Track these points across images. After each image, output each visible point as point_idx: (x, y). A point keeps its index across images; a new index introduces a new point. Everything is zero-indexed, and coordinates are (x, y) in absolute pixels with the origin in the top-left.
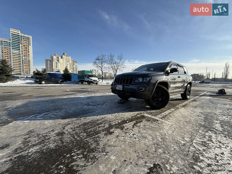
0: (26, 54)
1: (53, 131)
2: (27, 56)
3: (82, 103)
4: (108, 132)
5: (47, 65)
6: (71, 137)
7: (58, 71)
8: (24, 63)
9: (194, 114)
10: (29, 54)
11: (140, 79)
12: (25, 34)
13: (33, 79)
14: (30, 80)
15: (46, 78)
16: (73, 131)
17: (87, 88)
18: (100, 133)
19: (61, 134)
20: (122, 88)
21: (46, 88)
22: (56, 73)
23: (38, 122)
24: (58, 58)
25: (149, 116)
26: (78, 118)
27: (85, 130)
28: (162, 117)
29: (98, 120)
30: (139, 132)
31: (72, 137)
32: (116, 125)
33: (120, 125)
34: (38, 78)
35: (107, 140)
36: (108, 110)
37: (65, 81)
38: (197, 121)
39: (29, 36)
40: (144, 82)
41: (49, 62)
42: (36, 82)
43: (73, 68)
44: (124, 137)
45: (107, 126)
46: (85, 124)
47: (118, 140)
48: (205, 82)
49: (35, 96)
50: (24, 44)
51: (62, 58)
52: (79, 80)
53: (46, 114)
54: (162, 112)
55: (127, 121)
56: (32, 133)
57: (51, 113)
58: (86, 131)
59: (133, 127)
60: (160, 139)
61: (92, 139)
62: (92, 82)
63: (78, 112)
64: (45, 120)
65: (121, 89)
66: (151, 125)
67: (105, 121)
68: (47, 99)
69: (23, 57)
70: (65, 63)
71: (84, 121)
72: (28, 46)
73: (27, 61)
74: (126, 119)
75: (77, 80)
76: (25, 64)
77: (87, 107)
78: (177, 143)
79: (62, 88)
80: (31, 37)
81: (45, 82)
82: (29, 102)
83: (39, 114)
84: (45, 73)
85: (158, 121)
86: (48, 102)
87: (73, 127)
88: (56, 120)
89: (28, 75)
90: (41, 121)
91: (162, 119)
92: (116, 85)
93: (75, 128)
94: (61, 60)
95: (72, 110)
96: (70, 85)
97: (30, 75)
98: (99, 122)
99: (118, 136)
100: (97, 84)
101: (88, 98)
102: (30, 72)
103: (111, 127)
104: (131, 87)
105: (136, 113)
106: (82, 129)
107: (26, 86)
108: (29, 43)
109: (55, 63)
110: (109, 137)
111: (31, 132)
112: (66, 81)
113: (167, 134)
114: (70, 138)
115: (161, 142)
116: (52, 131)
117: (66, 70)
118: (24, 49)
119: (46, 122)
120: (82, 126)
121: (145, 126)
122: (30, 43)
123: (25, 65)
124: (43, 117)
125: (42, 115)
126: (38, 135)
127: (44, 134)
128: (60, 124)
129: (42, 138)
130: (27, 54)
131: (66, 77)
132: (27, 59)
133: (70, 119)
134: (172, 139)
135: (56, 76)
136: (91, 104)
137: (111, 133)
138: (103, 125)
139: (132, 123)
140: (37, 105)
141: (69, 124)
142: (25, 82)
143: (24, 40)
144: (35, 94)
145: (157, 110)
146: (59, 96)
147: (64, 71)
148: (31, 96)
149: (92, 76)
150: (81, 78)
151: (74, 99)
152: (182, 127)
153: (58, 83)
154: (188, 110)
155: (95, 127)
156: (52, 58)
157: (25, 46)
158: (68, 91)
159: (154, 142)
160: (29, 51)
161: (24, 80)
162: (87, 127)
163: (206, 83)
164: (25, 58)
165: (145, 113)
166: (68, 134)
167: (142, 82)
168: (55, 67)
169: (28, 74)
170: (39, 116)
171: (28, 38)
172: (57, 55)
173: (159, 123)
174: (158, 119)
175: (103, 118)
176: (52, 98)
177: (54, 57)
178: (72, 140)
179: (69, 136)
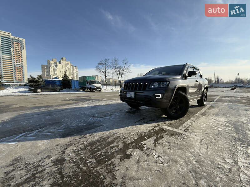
0: (18, 59)
1: (49, 157)
2: (20, 61)
3: (85, 115)
4: (124, 154)
5: (43, 71)
6: (74, 167)
7: (56, 78)
8: (16, 69)
9: (220, 124)
10: (22, 60)
11: (155, 84)
12: (16, 37)
13: (27, 87)
14: (23, 88)
15: (42, 86)
16: (77, 155)
17: (90, 96)
18: (114, 157)
19: (60, 162)
20: (134, 95)
21: (42, 97)
22: (54, 79)
23: (28, 144)
24: (56, 63)
25: (170, 128)
26: (83, 136)
27: (93, 154)
28: (185, 129)
29: (108, 137)
30: (164, 152)
31: (75, 165)
32: (132, 143)
33: (138, 143)
34: (33, 86)
35: (125, 169)
36: (119, 122)
37: (64, 89)
38: (228, 133)
39: (22, 39)
40: (161, 88)
41: (45, 67)
42: (30, 90)
43: (73, 74)
44: (147, 162)
45: (121, 145)
46: (92, 144)
47: (140, 168)
48: (213, 86)
49: (27, 108)
50: (16, 47)
51: (60, 63)
52: (80, 87)
53: (41, 132)
54: (182, 122)
55: (146, 137)
56: (18, 162)
57: (47, 129)
58: (95, 154)
59: (155, 146)
60: (195, 163)
61: (105, 167)
62: (95, 89)
63: (81, 126)
64: (38, 140)
65: (133, 97)
66: (176, 142)
67: (118, 138)
68: (43, 110)
69: (16, 62)
70: (63, 69)
71: (90, 140)
72: (21, 50)
73: (20, 67)
74: (143, 134)
75: (78, 87)
76: (18, 70)
77: (92, 119)
78: (219, 168)
79: (61, 96)
80: (24, 40)
81: (41, 90)
82: (19, 115)
83: (32, 131)
84: (42, 80)
85: (182, 135)
86: (44, 114)
87: (76, 150)
88: (53, 139)
89: (22, 83)
90: (33, 141)
91: (186, 131)
92: (126, 92)
93: (79, 151)
94: (59, 66)
95: (73, 124)
96: (70, 93)
97: (24, 83)
98: (110, 139)
99: (138, 161)
100: (100, 91)
101: (93, 107)
102: (23, 79)
103: (126, 146)
104: (145, 93)
105: (153, 125)
106: (89, 152)
107: (19, 95)
108: (21, 46)
109: (53, 69)
110: (127, 163)
111: (17, 160)
112: (66, 89)
113: (201, 154)
114: (73, 169)
115: (199, 167)
116: (46, 157)
117: (65, 76)
118: (16, 53)
119: (40, 143)
120: (89, 148)
121: (169, 143)
122: (23, 47)
123: (18, 72)
124: (36, 136)
125: (35, 133)
126: (27, 165)
127: (35, 164)
128: (58, 145)
129: (33, 171)
130: (20, 59)
131: (66, 84)
132: (20, 65)
133: (72, 137)
134: (211, 162)
135: (54, 83)
136: (96, 115)
137: (129, 156)
138: (115, 144)
139: (152, 140)
140: (29, 118)
141: (71, 145)
142: (17, 91)
143: (16, 44)
144: (28, 104)
145: (176, 119)
146: (57, 106)
147: (63, 78)
148: (22, 107)
149: (94, 82)
150: (82, 85)
151: (75, 110)
152: (215, 143)
153: (56, 91)
154: (211, 119)
155: (107, 148)
156: (49, 63)
157: (17, 50)
158: (68, 100)
159: (189, 168)
160: (22, 56)
161: (16, 88)
162: (95, 149)
163: (215, 87)
164: (17, 63)
165: (163, 124)
166: (69, 160)
167: (157, 88)
168: (53, 74)
169: (21, 81)
170: (31, 135)
171: (21, 41)
172: (54, 59)
173: (185, 138)
174: (181, 132)
175: (114, 134)
176: (49, 109)
177: (52, 62)
178: (76, 171)
179: (72, 165)
